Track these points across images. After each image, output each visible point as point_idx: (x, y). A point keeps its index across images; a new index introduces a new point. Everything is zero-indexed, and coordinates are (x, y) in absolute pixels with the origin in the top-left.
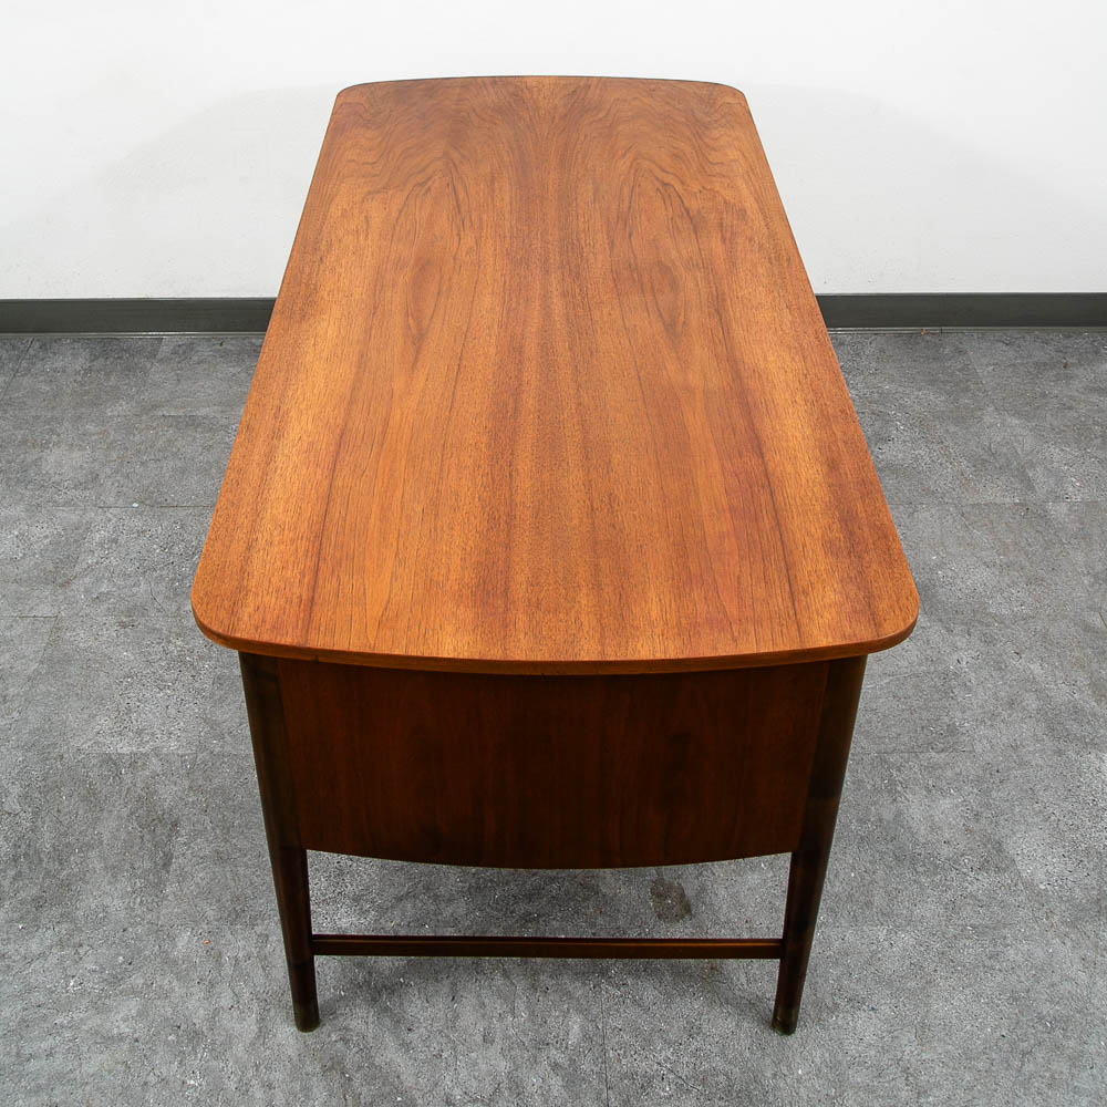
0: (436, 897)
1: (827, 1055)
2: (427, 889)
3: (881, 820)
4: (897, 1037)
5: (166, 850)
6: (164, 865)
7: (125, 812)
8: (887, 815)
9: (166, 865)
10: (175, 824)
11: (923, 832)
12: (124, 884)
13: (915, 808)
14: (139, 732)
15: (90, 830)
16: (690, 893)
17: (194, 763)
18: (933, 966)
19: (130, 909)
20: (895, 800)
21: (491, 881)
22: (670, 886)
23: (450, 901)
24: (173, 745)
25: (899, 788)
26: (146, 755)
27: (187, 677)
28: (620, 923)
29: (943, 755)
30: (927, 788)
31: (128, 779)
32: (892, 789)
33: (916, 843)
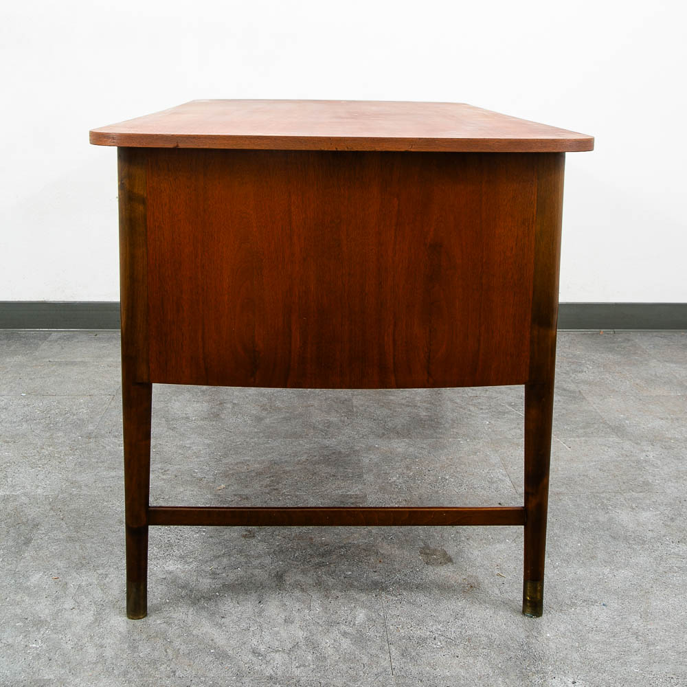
0: (247, 556)
1: (569, 627)
2: (240, 552)
3: (598, 521)
4: (625, 618)
5: (28, 536)
9: (26, 543)
10: (36, 525)
11: (631, 525)
13: (623, 516)
14: (13, 486)
16: (451, 553)
17: (55, 498)
20: (607, 512)
21: (292, 548)
22: (435, 550)
23: (258, 557)
24: (40, 491)
25: (610, 508)
26: (18, 496)
27: (55, 462)
28: (396, 566)
29: (642, 494)
30: (631, 507)
32: (605, 508)
33: (627, 531)
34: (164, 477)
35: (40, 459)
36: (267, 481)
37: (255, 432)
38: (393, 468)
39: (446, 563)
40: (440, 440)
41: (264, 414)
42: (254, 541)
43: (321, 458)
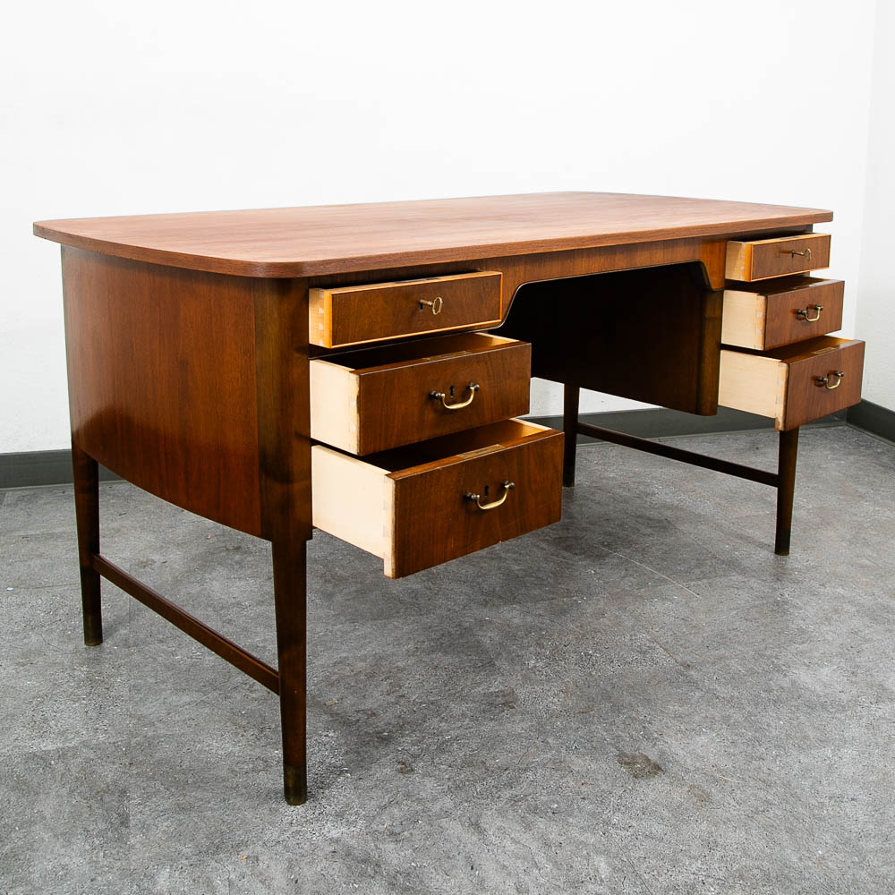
0: (419, 800)
1: (835, 836)
2: (408, 795)
3: (782, 688)
4: (884, 813)
5: (121, 811)
6: (122, 823)
7: (64, 792)
8: (786, 683)
9: (124, 821)
10: (123, 792)
11: (818, 688)
12: (79, 844)
13: (804, 677)
14: (62, 733)
15: (28, 811)
16: (653, 757)
17: (128, 746)
18: (881, 765)
19: (93, 863)
20: (785, 675)
21: (468, 781)
22: (634, 757)
23: (435, 799)
24: (102, 737)
25: (784, 668)
26: (75, 748)
27: (100, 690)
28: (604, 787)
29: (805, 645)
30: (805, 664)
31: (60, 767)
32: (778, 669)
33: (819, 696)
34: (254, 695)
35: (79, 687)
36: (385, 686)
37: (334, 616)
38: (522, 648)
39: (656, 773)
40: (555, 602)
41: (330, 587)
42: (416, 778)
43: (432, 644)
